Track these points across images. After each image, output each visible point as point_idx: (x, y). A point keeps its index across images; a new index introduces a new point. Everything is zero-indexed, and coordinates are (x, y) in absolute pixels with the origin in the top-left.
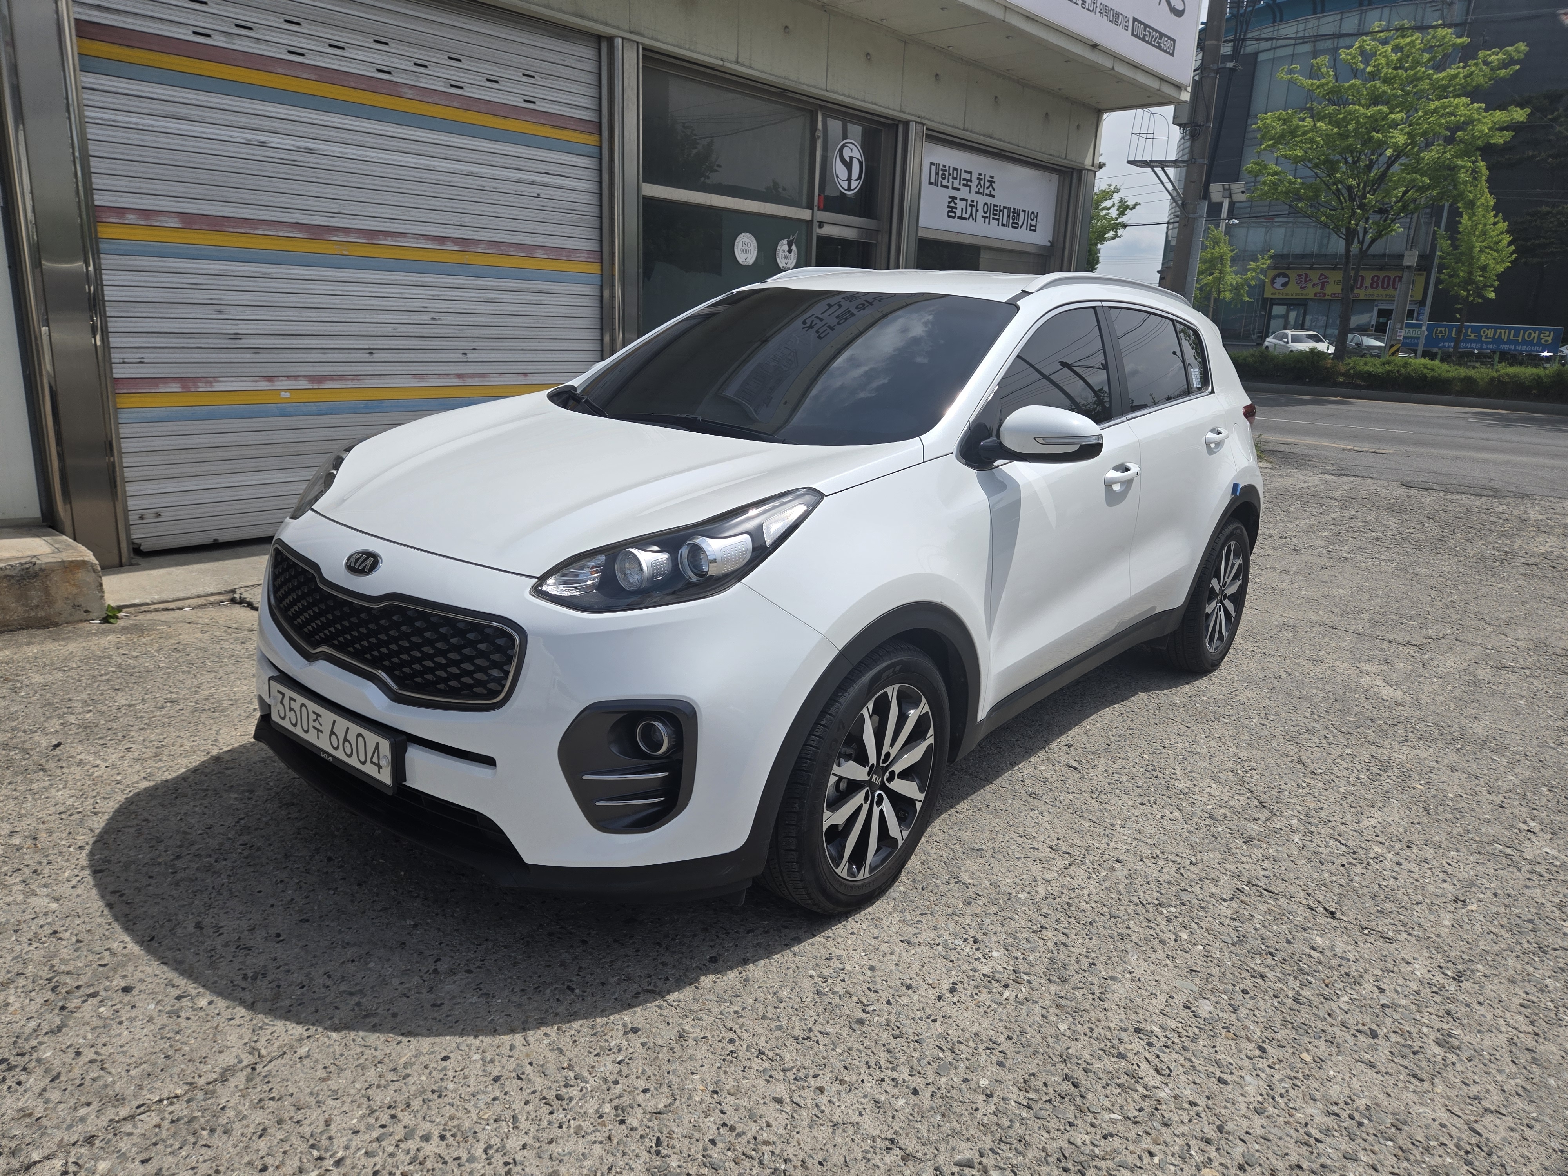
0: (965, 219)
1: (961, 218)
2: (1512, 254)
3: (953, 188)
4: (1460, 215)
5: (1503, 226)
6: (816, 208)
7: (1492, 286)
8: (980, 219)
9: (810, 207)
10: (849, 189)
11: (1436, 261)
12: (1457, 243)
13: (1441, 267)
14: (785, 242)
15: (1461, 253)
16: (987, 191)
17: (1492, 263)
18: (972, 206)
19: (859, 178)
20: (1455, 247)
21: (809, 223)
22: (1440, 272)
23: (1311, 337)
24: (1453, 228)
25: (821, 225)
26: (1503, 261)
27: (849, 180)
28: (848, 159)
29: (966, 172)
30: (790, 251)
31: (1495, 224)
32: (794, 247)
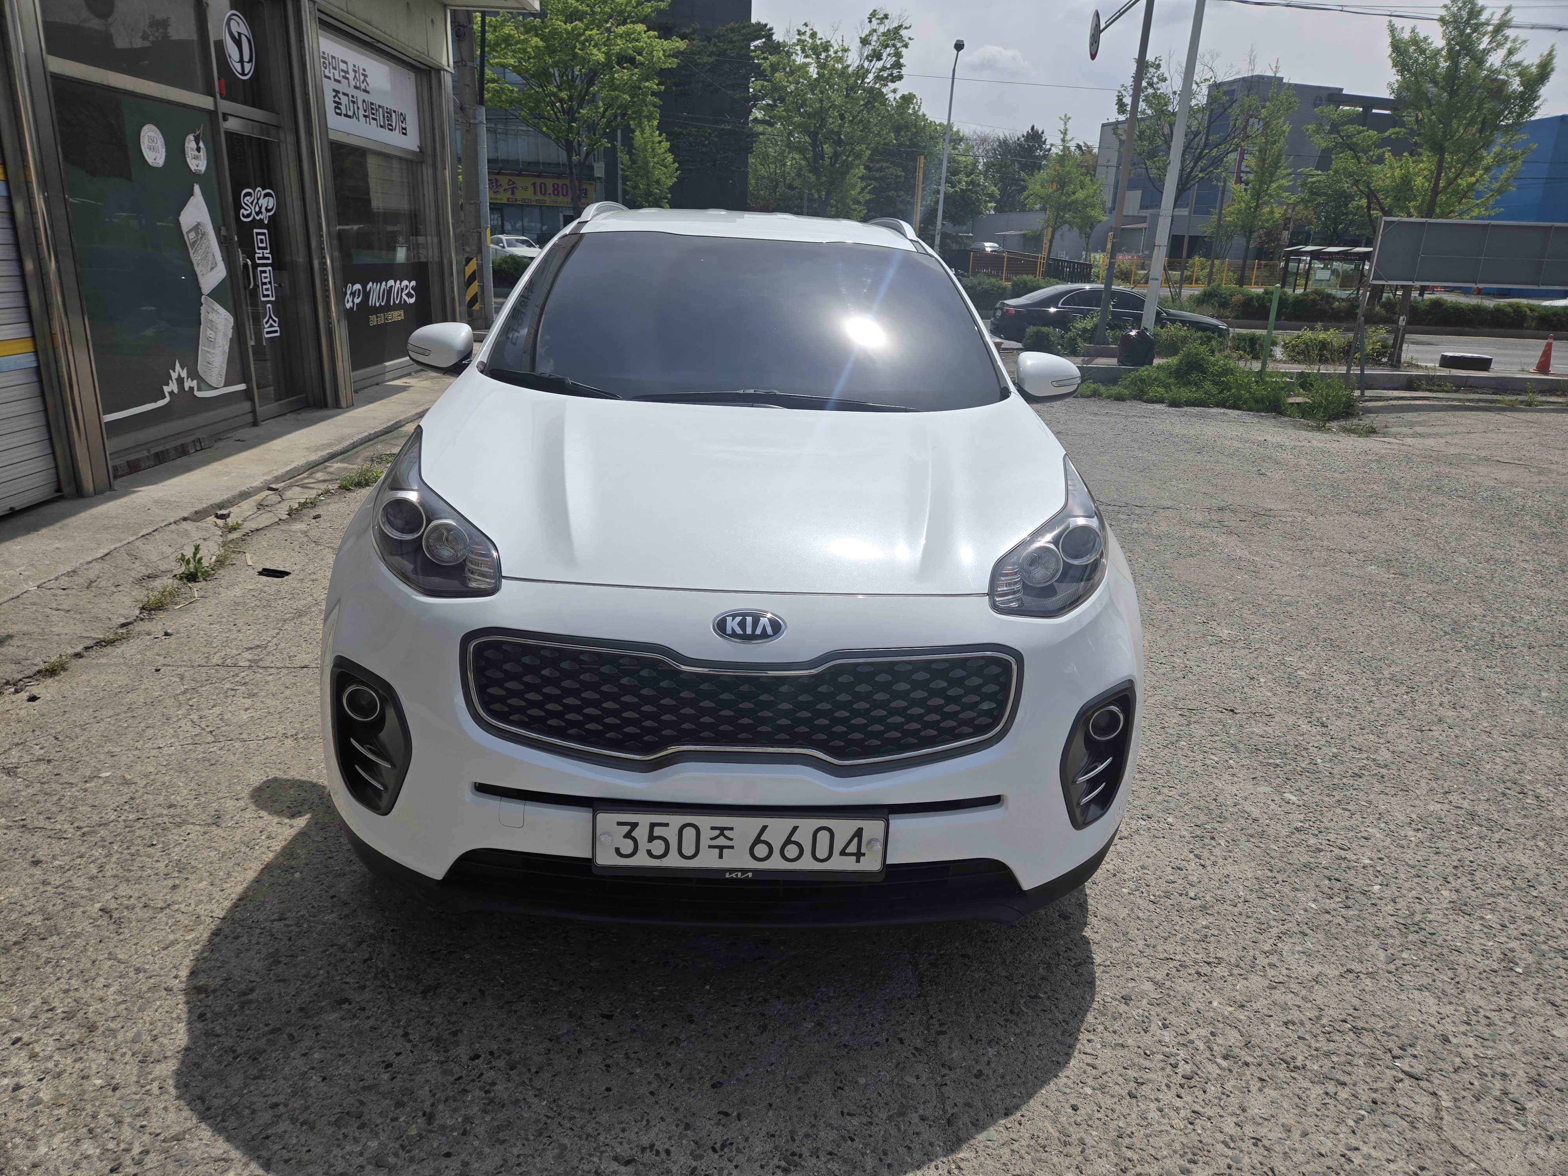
0: (349, 117)
1: (346, 116)
2: (677, 170)
3: (336, 80)
4: (633, 131)
5: (666, 145)
6: (218, 96)
7: (666, 198)
8: (362, 119)
9: (210, 92)
10: (243, 74)
11: (620, 173)
12: (634, 157)
13: (625, 179)
14: (191, 137)
15: (639, 167)
16: (363, 86)
17: (663, 178)
18: (353, 102)
19: (250, 61)
20: (634, 162)
21: (212, 114)
22: (624, 183)
23: (523, 242)
24: (628, 142)
25: (225, 116)
26: (671, 177)
27: (241, 61)
28: (236, 35)
29: (343, 61)
30: (198, 150)
31: (660, 142)
32: (201, 145)
